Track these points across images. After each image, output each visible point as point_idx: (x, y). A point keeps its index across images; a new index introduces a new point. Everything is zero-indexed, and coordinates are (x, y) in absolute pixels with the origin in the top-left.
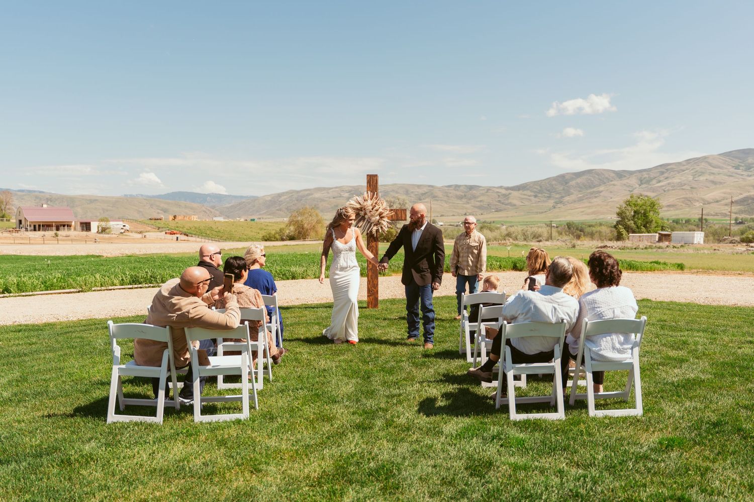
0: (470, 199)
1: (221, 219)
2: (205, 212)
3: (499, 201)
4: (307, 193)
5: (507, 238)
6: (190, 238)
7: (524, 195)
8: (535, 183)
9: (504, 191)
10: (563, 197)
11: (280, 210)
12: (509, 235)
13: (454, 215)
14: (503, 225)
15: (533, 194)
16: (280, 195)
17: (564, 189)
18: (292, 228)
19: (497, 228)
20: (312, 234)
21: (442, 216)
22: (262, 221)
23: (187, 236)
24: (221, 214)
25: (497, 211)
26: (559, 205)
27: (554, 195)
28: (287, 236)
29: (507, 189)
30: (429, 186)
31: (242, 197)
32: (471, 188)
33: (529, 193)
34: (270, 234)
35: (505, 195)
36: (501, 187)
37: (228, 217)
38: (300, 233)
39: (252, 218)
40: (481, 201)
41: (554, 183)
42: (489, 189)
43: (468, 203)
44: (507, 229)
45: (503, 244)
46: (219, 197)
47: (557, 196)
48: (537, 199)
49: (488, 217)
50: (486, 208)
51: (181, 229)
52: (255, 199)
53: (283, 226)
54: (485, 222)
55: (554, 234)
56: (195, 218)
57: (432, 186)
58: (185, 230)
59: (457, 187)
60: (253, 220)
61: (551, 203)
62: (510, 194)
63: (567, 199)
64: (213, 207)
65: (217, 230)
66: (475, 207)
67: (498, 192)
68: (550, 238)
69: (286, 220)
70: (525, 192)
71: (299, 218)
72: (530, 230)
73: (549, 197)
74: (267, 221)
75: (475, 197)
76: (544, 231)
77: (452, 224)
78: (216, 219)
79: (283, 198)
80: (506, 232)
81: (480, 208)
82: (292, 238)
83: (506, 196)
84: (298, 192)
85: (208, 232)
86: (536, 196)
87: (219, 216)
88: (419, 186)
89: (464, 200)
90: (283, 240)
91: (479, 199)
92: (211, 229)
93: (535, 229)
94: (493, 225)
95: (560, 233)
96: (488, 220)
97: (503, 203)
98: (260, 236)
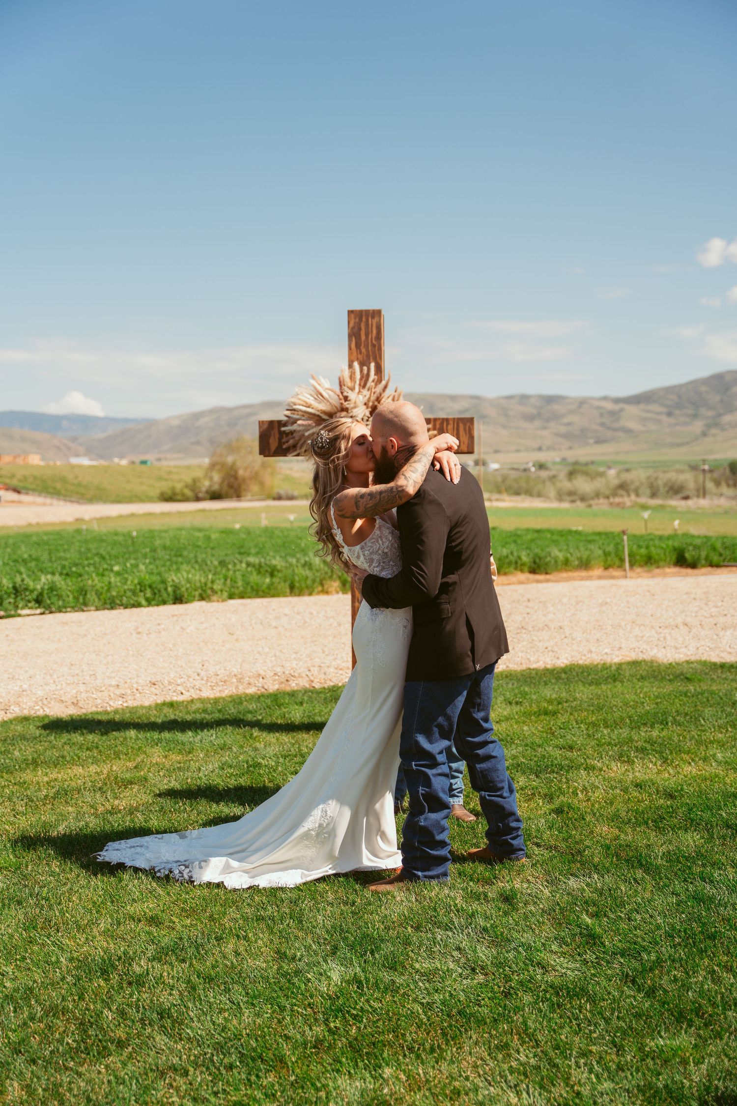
0: (548, 420)
1: (85, 462)
2: (58, 448)
3: (602, 424)
4: (246, 411)
5: (621, 492)
6: (23, 498)
7: (649, 411)
8: (669, 390)
9: (610, 406)
10: (720, 415)
11: (198, 443)
12: (623, 487)
13: (518, 451)
14: (609, 468)
15: (664, 410)
16: (197, 416)
17: (722, 401)
18: (217, 477)
19: (602, 474)
20: (255, 488)
21: (496, 452)
22: (164, 463)
23: (19, 492)
24: (89, 452)
25: (599, 441)
26: (713, 431)
27: (703, 411)
28: (207, 492)
29: (617, 401)
30: (473, 397)
31: (126, 420)
32: (550, 400)
33: (656, 408)
34: (173, 489)
35: (612, 413)
36: (605, 398)
37: (102, 457)
38: (230, 486)
39: (144, 458)
40: (568, 424)
41: (703, 389)
42: (582, 402)
43: (544, 428)
44: (618, 475)
45: (618, 504)
46: (85, 421)
47: (710, 413)
48: (672, 420)
49: (582, 453)
50: (579, 436)
51: (7, 481)
52: (150, 423)
53: (199, 474)
54: (576, 463)
55: (710, 485)
56: (35, 460)
57: (478, 398)
58: (15, 482)
59: (524, 399)
60: (144, 462)
61: (698, 426)
62: (622, 410)
63: (727, 418)
64: (74, 439)
65: (75, 482)
66: (557, 435)
67: (599, 408)
68: (702, 492)
69: (207, 461)
70: (651, 407)
71: (230, 459)
72: (663, 478)
73: (695, 416)
74: (172, 463)
75: (556, 417)
76: (688, 479)
77: (516, 466)
78: (74, 461)
79: (201, 422)
80: (616, 482)
81: (566, 436)
82: (215, 496)
83: (615, 415)
84: (230, 410)
85: (58, 486)
86: (670, 414)
87: (85, 455)
88: (453, 398)
89: (538, 423)
90: (198, 499)
91: (565, 420)
92: (63, 480)
93: (672, 476)
94: (592, 468)
95: (718, 483)
96: (583, 459)
97: (609, 428)
98: (155, 493)
